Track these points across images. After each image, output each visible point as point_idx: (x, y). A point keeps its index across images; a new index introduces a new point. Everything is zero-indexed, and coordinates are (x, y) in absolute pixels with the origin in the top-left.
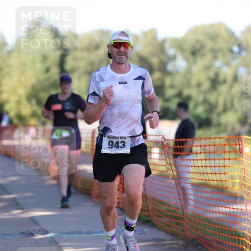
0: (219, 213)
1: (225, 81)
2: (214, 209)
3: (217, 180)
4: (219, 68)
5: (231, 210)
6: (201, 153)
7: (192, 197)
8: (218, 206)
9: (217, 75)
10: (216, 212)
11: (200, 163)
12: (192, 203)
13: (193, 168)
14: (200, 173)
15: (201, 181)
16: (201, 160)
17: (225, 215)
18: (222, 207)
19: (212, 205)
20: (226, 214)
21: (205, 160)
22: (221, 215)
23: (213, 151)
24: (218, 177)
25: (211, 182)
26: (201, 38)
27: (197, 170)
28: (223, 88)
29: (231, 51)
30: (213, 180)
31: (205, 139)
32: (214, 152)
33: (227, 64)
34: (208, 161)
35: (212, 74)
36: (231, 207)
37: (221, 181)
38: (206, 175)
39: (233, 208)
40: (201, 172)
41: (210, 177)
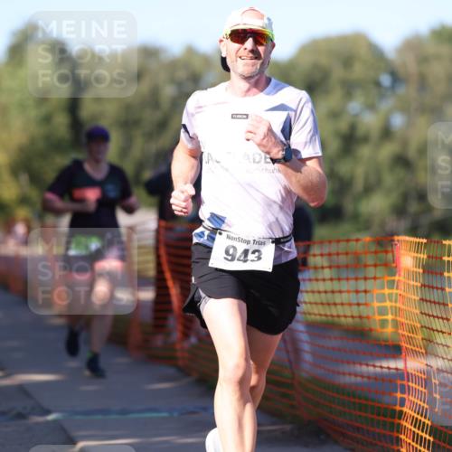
0: (356, 375)
1: (366, 139)
2: (347, 368)
3: (352, 317)
4: (356, 116)
5: (378, 370)
6: (323, 268)
7: (306, 347)
8: (354, 363)
9: (353, 127)
10: (350, 374)
11: (321, 286)
12: (307, 357)
13: (310, 294)
14: (322, 304)
15: (324, 318)
16: (324, 280)
17: (365, 380)
18: (361, 364)
19: (342, 362)
20: (369, 378)
21: (331, 279)
22: (359, 379)
23: (345, 263)
24: (355, 311)
25: (343, 319)
26: (324, 61)
27: (316, 298)
28: (365, 151)
29: (378, 84)
30: (345, 316)
31: (330, 242)
32: (347, 266)
33: (371, 107)
34: (335, 282)
35: (343, 125)
36: (378, 364)
37: (360, 317)
38: (333, 307)
39: (381, 367)
40: (324, 301)
41: (340, 310)
